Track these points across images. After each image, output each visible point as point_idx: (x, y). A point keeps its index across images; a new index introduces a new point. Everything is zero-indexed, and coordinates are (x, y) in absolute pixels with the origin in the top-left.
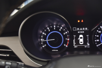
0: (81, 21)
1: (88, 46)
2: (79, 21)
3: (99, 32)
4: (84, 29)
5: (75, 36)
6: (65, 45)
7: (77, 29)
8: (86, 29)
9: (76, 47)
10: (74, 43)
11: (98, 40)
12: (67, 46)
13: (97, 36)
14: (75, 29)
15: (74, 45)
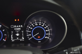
0: (17, 20)
1: (23, 40)
2: (15, 20)
3: (31, 28)
4: (19, 26)
5: (12, 32)
6: (4, 40)
7: (14, 27)
8: (22, 26)
9: (13, 41)
10: (12, 38)
11: (30, 35)
12: (5, 41)
13: (30, 32)
14: (12, 26)
15: (12, 39)
